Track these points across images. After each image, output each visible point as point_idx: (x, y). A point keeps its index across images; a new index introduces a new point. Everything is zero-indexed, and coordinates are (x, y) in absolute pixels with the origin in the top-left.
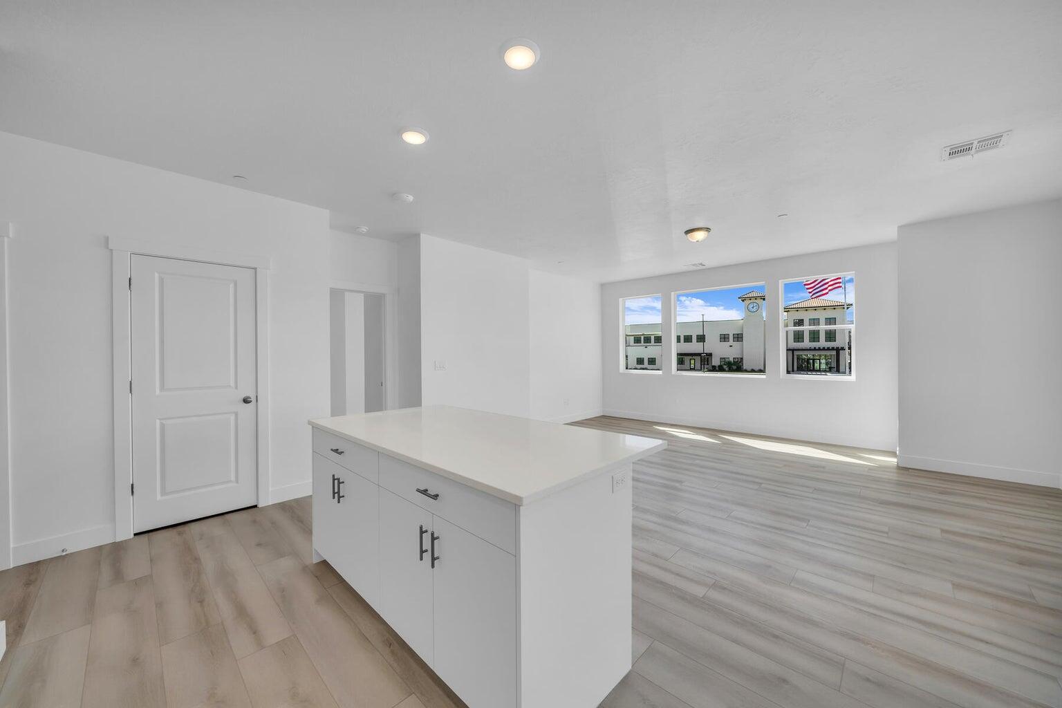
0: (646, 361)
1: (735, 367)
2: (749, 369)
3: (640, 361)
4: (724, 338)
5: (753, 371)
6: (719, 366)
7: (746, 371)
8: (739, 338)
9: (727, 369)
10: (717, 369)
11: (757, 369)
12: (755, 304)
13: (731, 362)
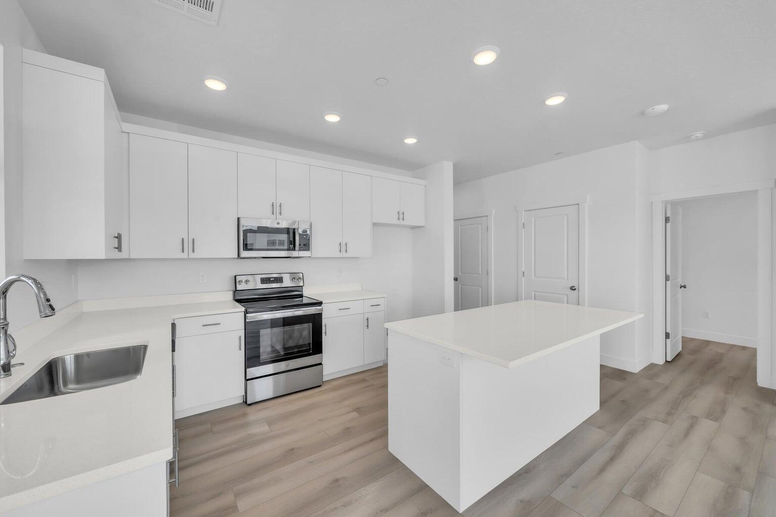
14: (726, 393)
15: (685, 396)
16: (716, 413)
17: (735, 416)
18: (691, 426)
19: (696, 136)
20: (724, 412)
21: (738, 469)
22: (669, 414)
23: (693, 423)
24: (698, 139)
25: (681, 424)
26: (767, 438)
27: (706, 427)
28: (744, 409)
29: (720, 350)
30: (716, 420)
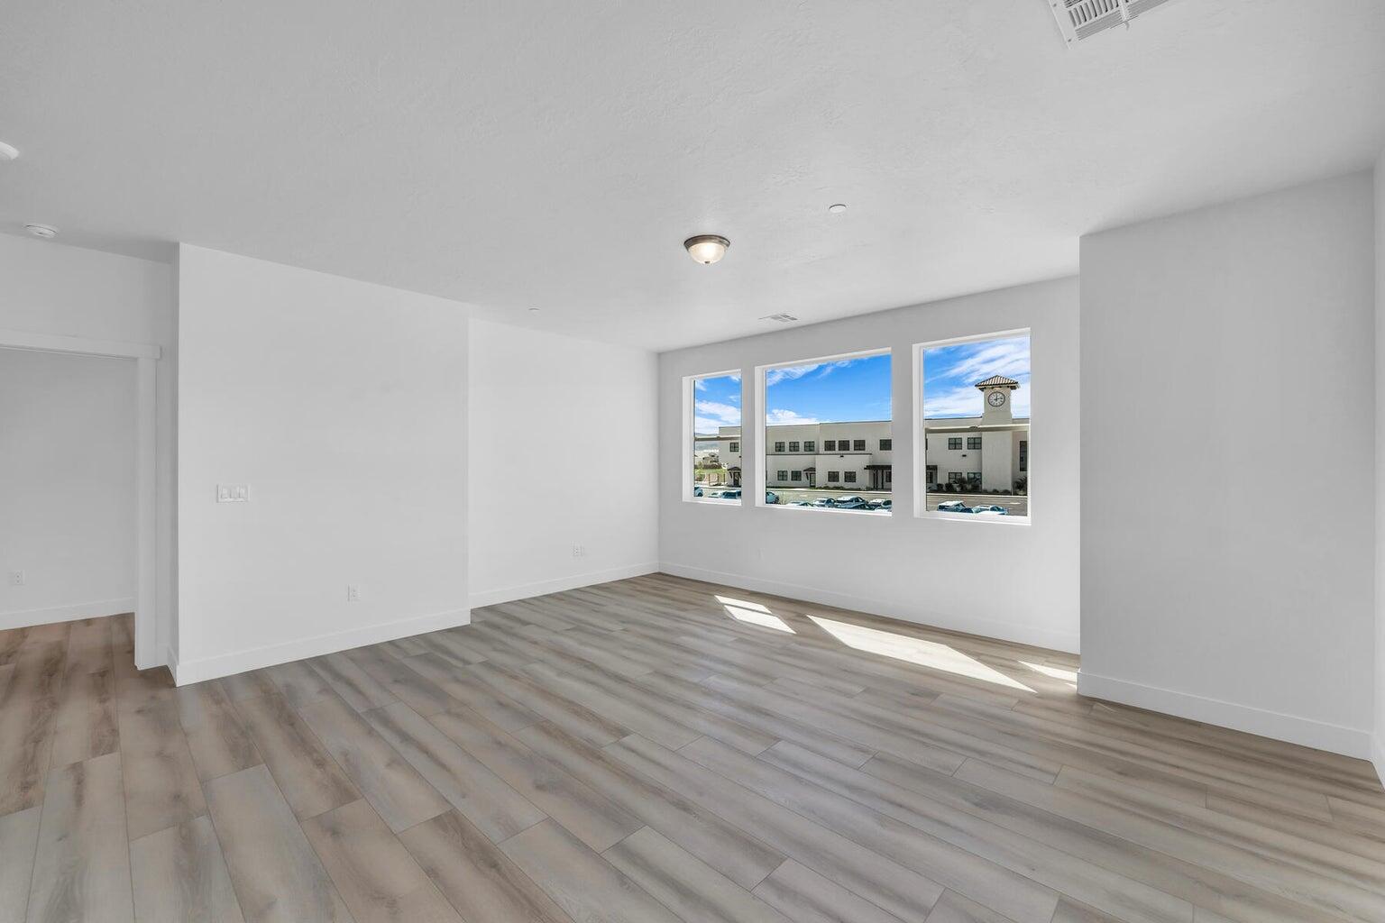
0: (842, 477)
1: (969, 487)
2: (990, 489)
3: (833, 476)
4: (955, 444)
5: (995, 492)
6: (946, 485)
7: (986, 492)
8: (976, 444)
9: (958, 489)
10: (944, 488)
11: (1001, 489)
12: (1000, 396)
13: (964, 478)
14: (103, 701)
15: (37, 742)
16: (105, 741)
17: (132, 729)
18: (79, 783)
19: (41, 230)
20: (115, 732)
21: (177, 797)
22: (26, 787)
23: (78, 773)
24: (41, 237)
25: (57, 788)
26: (186, 735)
27: (101, 769)
28: (139, 712)
29: (54, 638)
30: (111, 749)
